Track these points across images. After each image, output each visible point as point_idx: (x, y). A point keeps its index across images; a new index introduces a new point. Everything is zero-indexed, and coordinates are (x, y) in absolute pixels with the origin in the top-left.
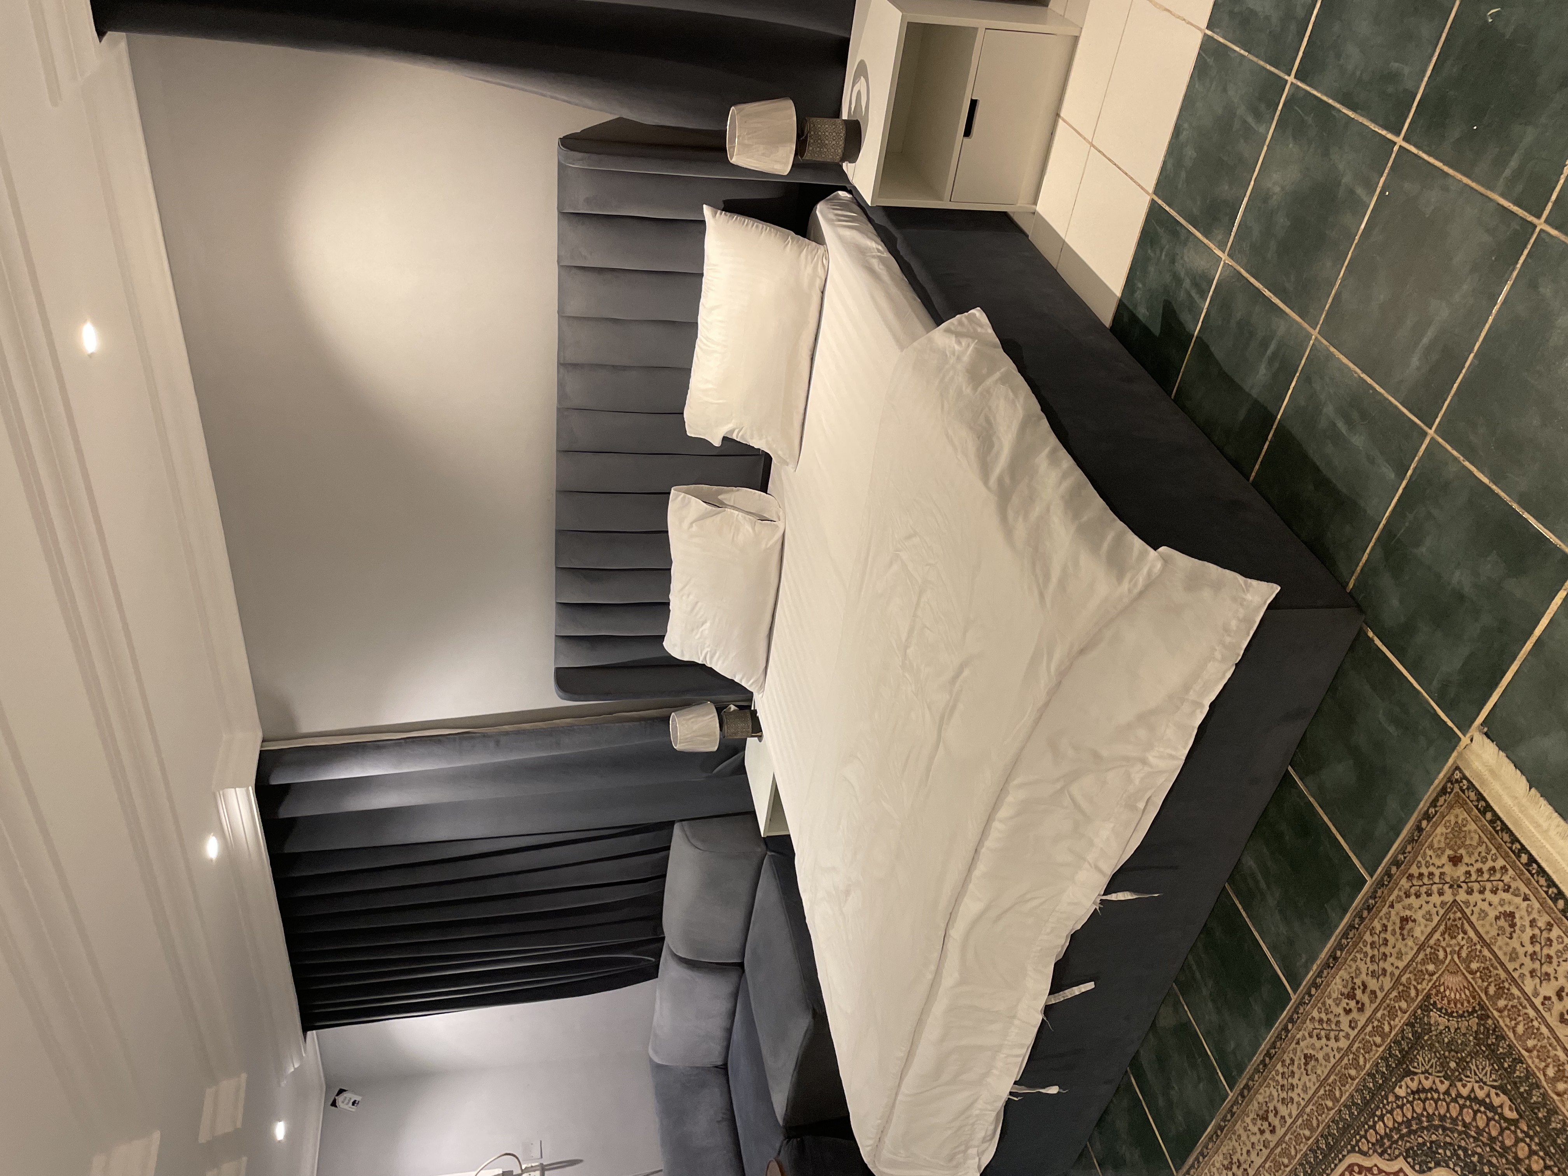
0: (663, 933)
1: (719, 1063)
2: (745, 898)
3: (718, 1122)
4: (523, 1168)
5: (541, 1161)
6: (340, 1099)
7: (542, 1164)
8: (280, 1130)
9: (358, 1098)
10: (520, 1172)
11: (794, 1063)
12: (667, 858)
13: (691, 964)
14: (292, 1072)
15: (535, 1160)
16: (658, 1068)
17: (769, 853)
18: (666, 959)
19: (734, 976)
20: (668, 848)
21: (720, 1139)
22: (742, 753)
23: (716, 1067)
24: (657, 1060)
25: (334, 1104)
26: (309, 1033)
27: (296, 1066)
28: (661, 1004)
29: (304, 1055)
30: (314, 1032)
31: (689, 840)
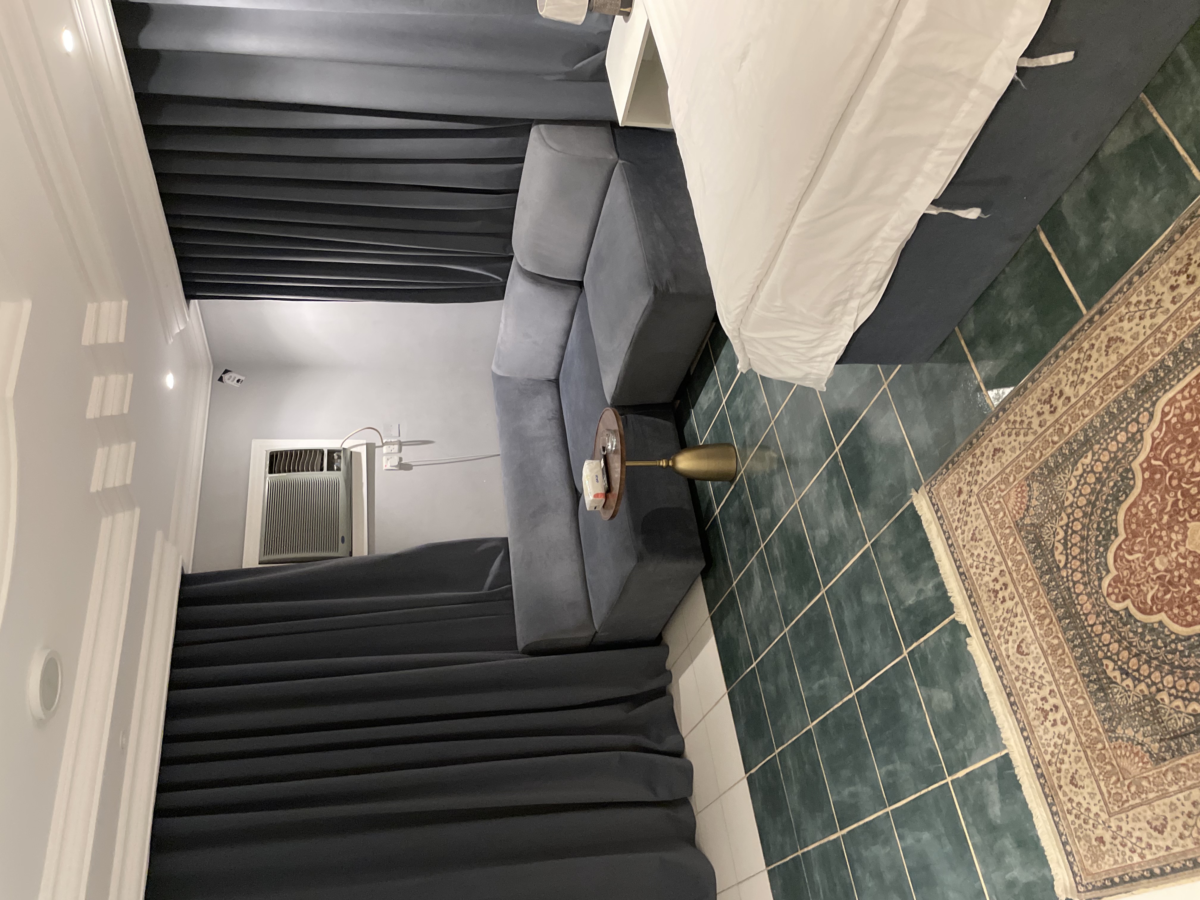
0: (512, 250)
1: (553, 378)
2: (591, 211)
3: (549, 420)
4: (384, 441)
5: (399, 439)
6: (226, 377)
7: (400, 441)
8: (170, 381)
9: (242, 378)
10: (381, 444)
11: (630, 341)
12: (521, 170)
13: (536, 279)
14: (178, 333)
15: (395, 437)
16: (498, 379)
17: (620, 162)
18: (513, 277)
19: (573, 292)
20: (522, 160)
21: (551, 430)
22: (604, 51)
23: (550, 381)
24: (499, 373)
25: (221, 379)
26: (192, 301)
27: (182, 328)
28: (506, 320)
29: (188, 320)
30: (196, 301)
31: (545, 141)
